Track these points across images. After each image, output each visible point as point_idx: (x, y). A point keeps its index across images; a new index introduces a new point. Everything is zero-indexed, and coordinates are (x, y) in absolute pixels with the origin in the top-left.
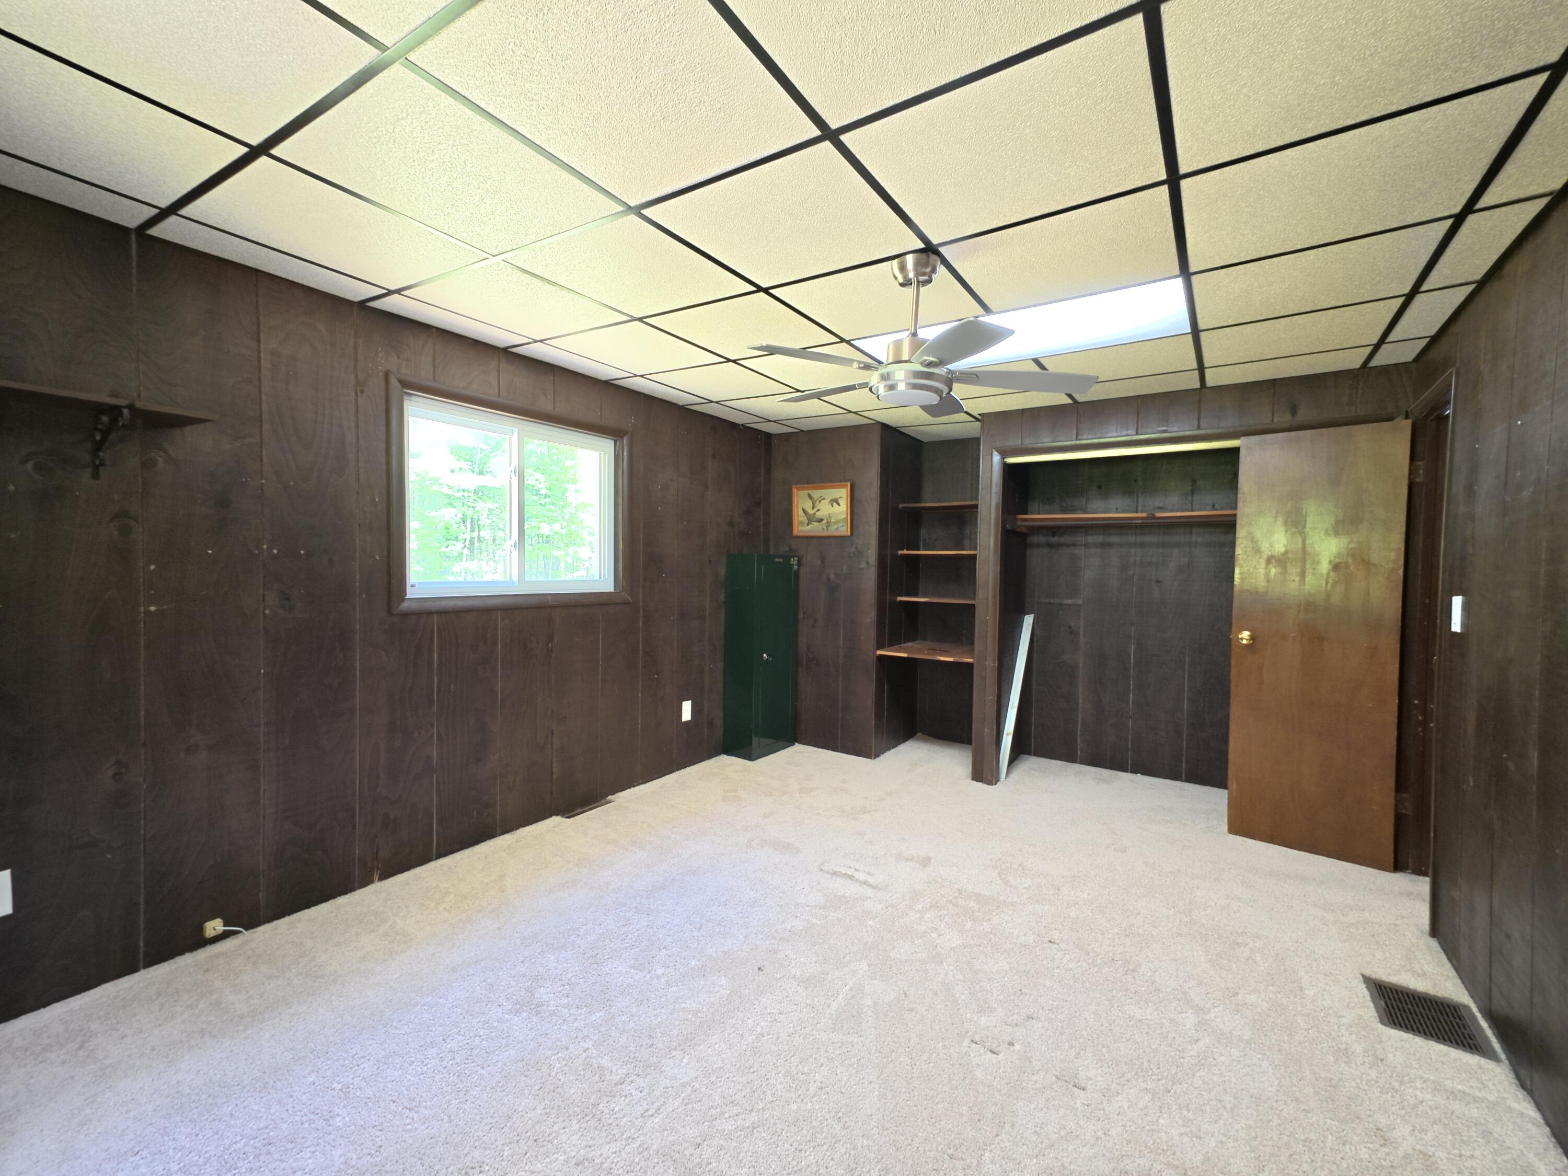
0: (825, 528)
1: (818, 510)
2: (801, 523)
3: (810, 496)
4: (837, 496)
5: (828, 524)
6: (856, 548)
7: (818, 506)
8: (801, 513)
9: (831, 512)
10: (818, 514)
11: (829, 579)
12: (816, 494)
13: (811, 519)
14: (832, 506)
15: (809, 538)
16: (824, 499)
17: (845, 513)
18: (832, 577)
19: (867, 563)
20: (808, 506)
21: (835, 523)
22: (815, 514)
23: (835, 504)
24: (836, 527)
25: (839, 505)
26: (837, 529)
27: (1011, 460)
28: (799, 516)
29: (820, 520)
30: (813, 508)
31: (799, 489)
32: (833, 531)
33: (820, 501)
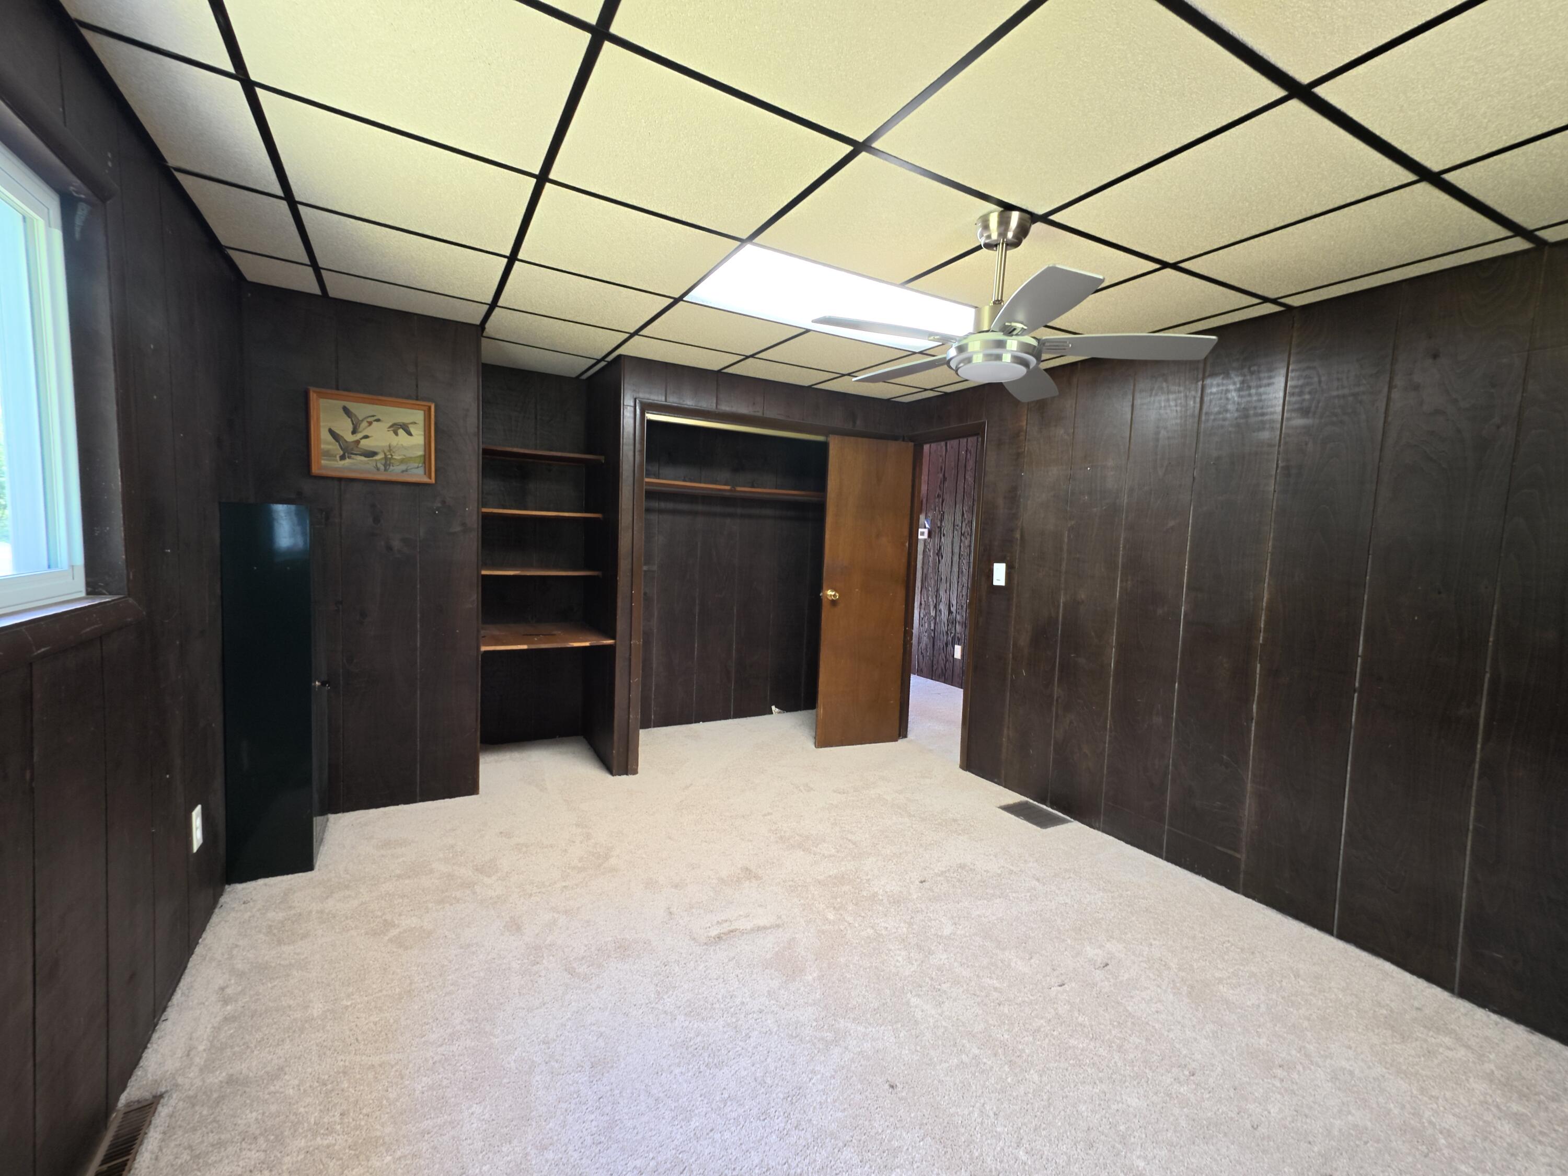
0: (382, 468)
1: (366, 437)
2: (328, 455)
3: (346, 411)
4: (406, 420)
5: (387, 462)
6: (444, 502)
7: (364, 430)
8: (325, 435)
9: (394, 443)
10: (364, 443)
11: (389, 548)
12: (362, 409)
13: (348, 451)
14: (396, 434)
15: (342, 481)
16: (378, 420)
17: (422, 448)
18: (396, 544)
19: (464, 524)
20: (344, 427)
21: (402, 461)
22: (358, 442)
23: (401, 431)
24: (403, 467)
25: (410, 434)
26: (406, 470)
27: (651, 416)
28: (322, 441)
29: (371, 454)
30: (354, 432)
31: (321, 395)
32: (396, 473)
33: (370, 423)
